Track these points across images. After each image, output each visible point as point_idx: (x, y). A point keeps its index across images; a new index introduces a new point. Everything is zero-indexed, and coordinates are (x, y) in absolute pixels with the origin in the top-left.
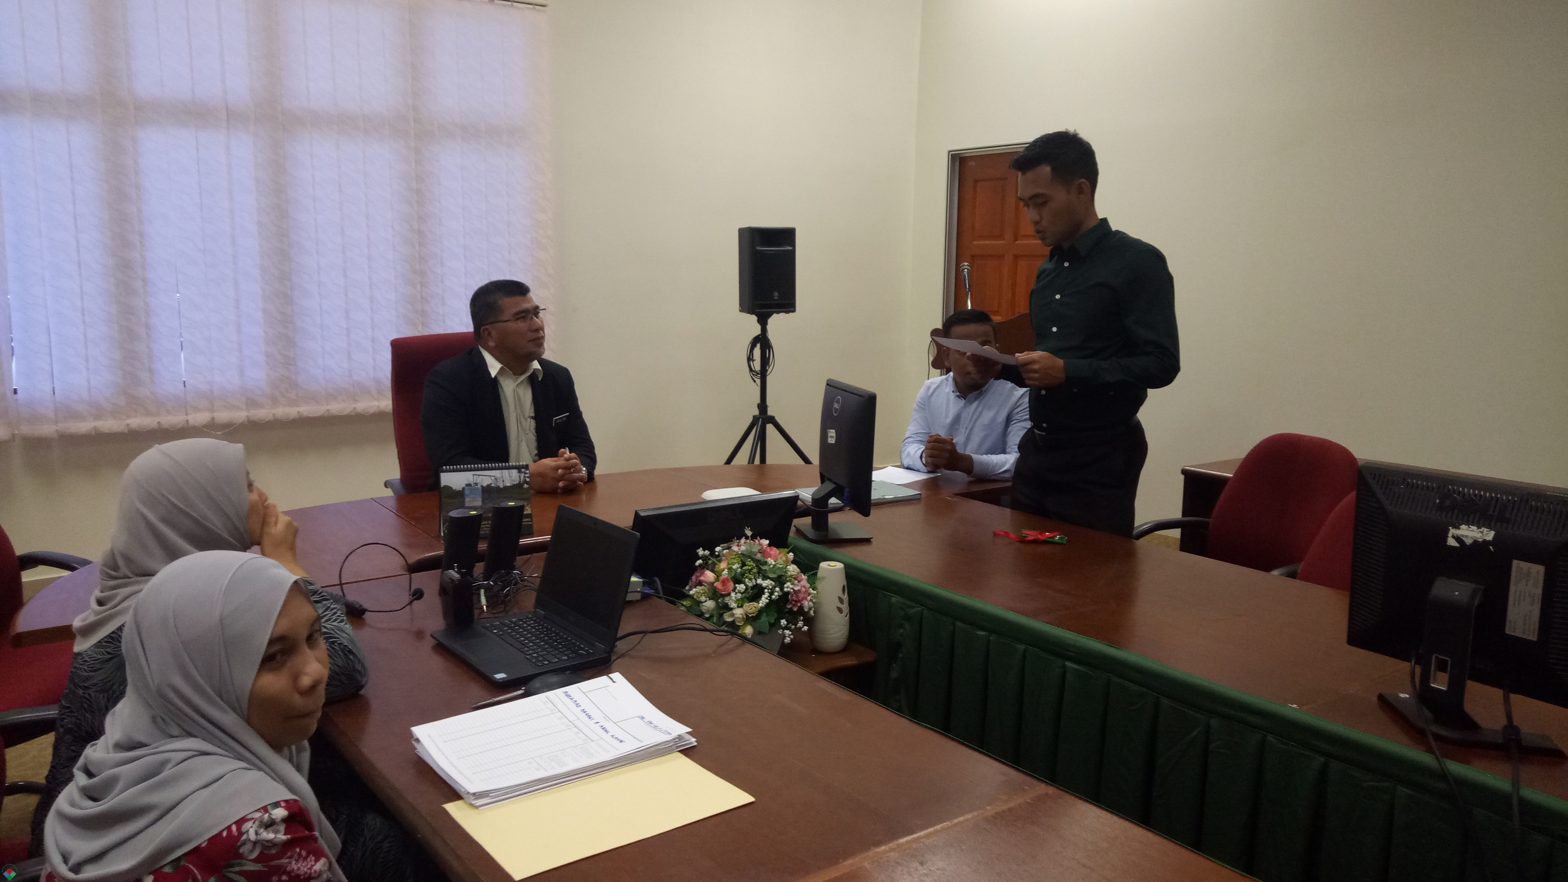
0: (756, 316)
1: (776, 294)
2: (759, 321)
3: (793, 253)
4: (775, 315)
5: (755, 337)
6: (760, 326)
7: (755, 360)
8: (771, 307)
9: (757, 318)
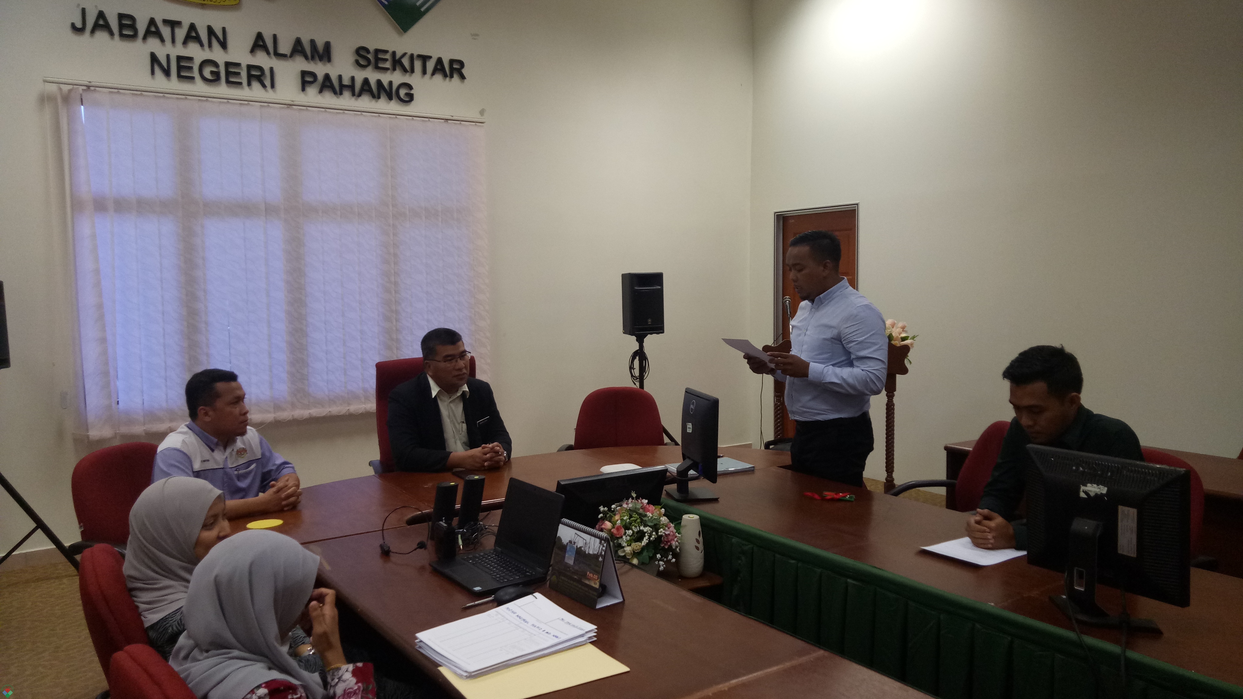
0: (635, 336)
1: (650, 320)
2: (637, 340)
3: (661, 291)
4: (649, 335)
5: (634, 352)
6: (638, 344)
7: (635, 369)
8: (646, 330)
9: (636, 338)
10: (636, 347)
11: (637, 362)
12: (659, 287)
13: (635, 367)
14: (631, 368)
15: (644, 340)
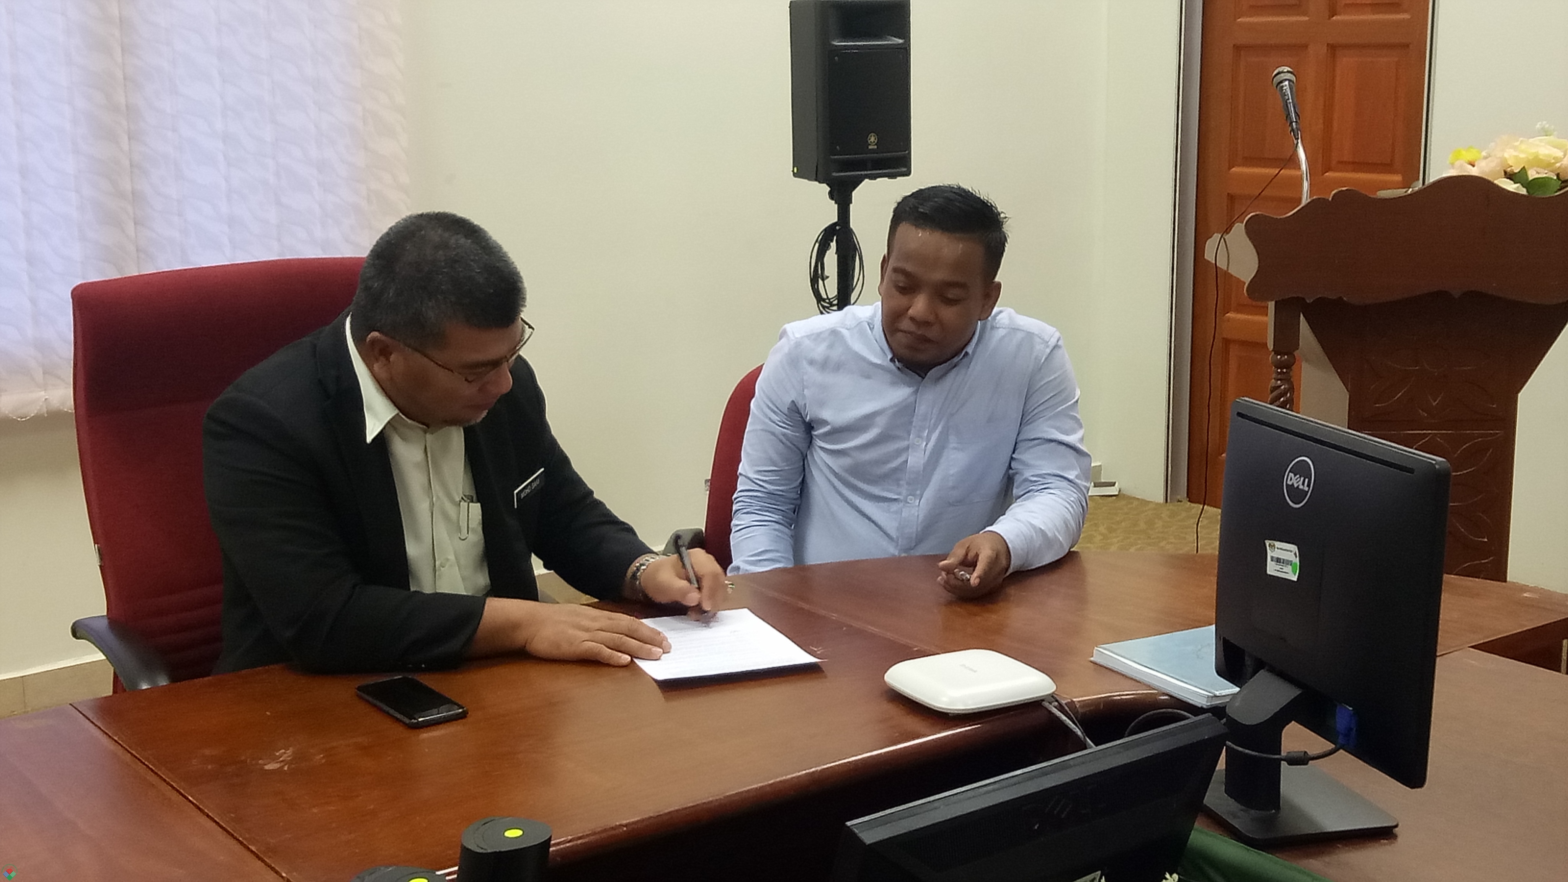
0: (828, 185)
1: (872, 139)
2: (832, 195)
3: (905, 50)
4: (867, 180)
5: (825, 230)
6: (836, 206)
7: (828, 277)
8: (860, 165)
9: (829, 189)
10: (830, 213)
11: (831, 259)
12: (901, 41)
13: (826, 273)
14: (817, 276)
15: (853, 193)
